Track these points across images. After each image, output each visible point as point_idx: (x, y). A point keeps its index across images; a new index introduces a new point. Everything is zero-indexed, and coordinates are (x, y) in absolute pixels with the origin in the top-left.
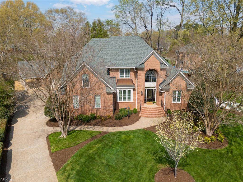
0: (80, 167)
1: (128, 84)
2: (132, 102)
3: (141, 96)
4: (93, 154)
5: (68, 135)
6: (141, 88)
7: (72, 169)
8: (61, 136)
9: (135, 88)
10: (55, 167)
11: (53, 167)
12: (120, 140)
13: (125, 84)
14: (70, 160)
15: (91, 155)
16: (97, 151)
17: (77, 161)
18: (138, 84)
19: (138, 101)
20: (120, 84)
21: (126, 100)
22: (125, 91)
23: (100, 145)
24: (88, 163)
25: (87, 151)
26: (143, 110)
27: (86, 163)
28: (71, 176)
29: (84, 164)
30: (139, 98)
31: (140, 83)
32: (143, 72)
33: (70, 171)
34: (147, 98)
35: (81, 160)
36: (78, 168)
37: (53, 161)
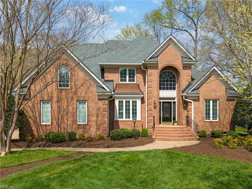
1: (133, 91)
2: (139, 121)
3: (153, 108)
6: (153, 96)
9: (143, 97)
12: (118, 160)
13: (128, 91)
18: (149, 89)
19: (149, 118)
20: (120, 91)
21: (129, 118)
22: (128, 103)
30: (151, 112)
31: (151, 89)
32: (156, 70)
34: (163, 115)
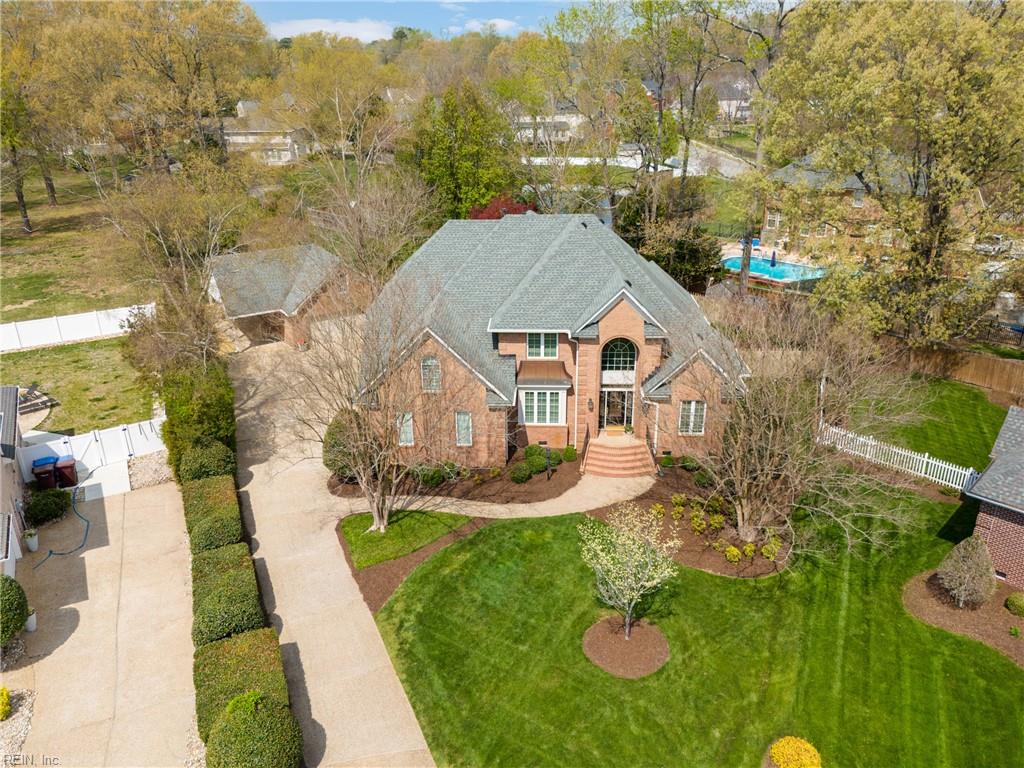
0: (423, 607)
2: (563, 427)
3: (588, 411)
4: (452, 578)
5: (389, 524)
7: (408, 611)
8: (373, 528)
9: (571, 388)
10: (369, 604)
11: (365, 604)
12: (518, 545)
14: (400, 589)
15: (448, 579)
16: (461, 570)
17: (415, 592)
18: (581, 377)
19: (580, 425)
20: (528, 376)
22: (542, 396)
23: (468, 555)
24: (442, 598)
25: (437, 569)
26: (592, 452)
27: (437, 599)
28: (406, 625)
29: (432, 599)
32: (595, 346)
33: (403, 615)
34: (608, 416)
35: (426, 590)
36: (419, 608)
37: (362, 589)
